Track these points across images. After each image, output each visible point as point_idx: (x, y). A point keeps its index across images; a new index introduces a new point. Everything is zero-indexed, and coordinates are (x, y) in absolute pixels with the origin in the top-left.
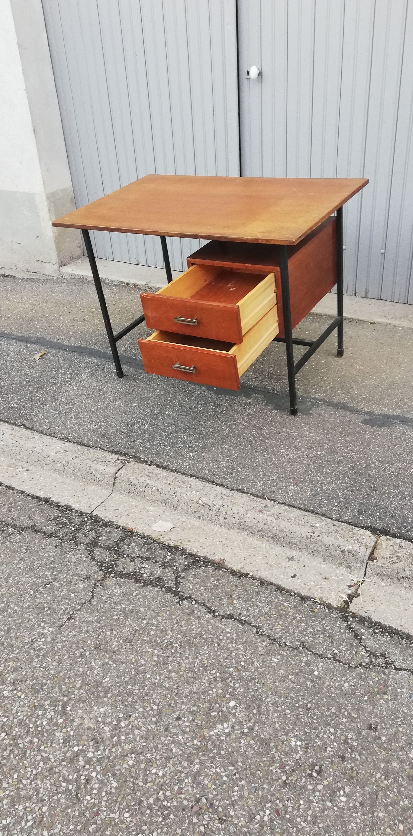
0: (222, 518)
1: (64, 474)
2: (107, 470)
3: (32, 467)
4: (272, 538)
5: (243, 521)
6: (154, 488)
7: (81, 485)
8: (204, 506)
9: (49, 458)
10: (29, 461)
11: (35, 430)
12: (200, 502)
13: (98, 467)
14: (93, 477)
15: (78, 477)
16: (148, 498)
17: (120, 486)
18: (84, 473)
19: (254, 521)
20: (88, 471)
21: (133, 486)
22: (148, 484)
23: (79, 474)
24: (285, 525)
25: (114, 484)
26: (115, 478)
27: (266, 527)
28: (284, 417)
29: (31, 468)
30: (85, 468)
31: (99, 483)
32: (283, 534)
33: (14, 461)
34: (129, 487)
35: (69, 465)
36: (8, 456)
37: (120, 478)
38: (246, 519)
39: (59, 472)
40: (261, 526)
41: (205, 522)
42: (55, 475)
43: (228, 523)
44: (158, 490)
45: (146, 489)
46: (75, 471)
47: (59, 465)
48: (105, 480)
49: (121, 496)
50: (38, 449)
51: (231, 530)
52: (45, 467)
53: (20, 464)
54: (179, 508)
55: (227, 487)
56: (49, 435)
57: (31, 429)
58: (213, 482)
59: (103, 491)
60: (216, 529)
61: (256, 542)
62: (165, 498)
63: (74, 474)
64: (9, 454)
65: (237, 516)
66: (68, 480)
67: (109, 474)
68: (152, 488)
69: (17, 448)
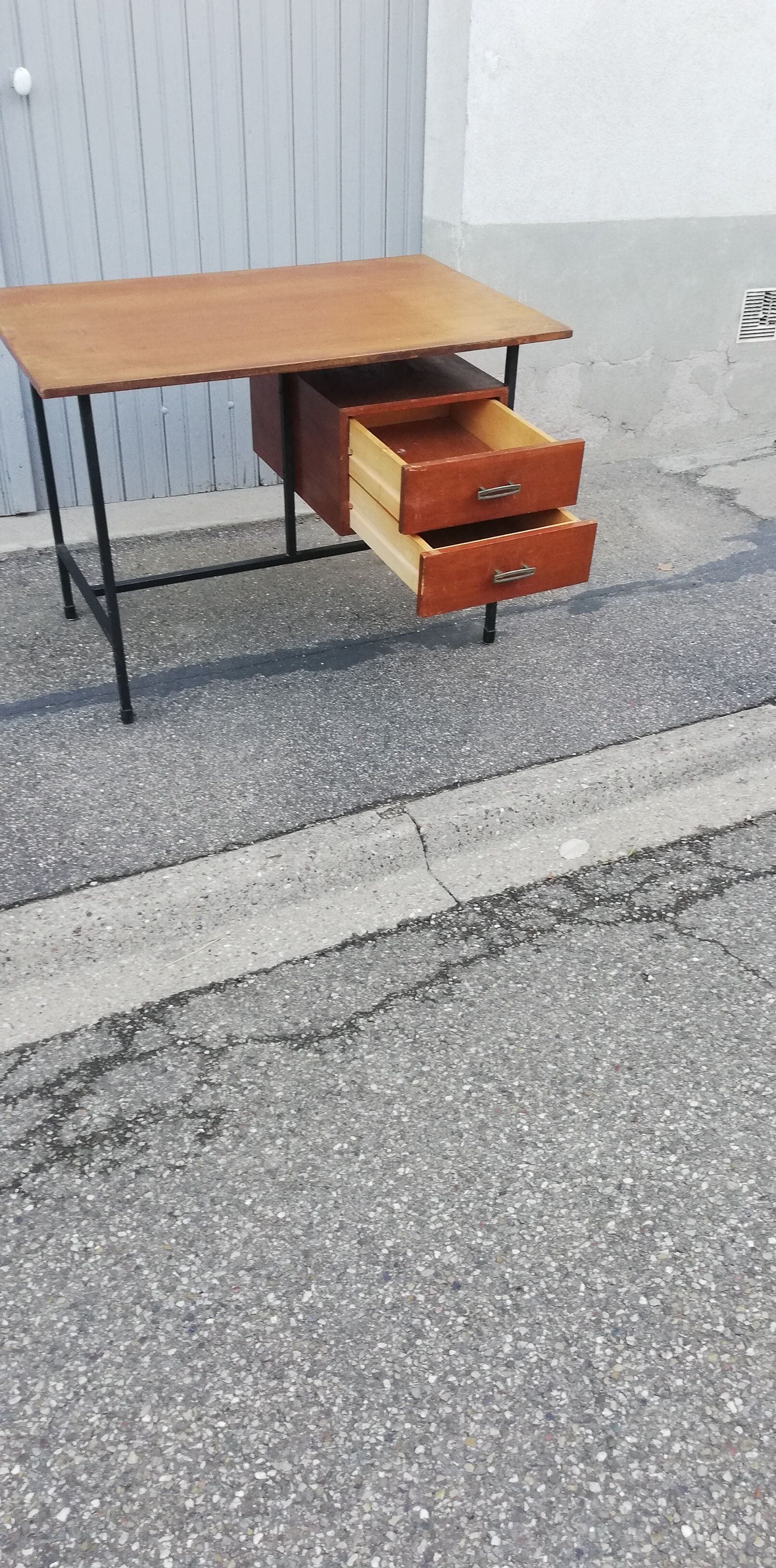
0: (627, 790)
1: (307, 895)
2: (399, 834)
3: (220, 928)
4: (704, 772)
5: (657, 774)
6: (502, 810)
7: (359, 892)
8: (593, 788)
9: (256, 887)
10: (203, 922)
11: (138, 872)
12: (585, 786)
13: (377, 839)
14: (377, 863)
15: (343, 882)
16: (498, 833)
17: (437, 846)
18: (354, 867)
19: (672, 765)
20: (360, 857)
21: (462, 829)
22: (487, 812)
23: (342, 875)
24: (709, 745)
25: (425, 849)
26: (422, 837)
27: (690, 763)
28: (484, 651)
29: (218, 933)
30: (351, 856)
31: (393, 866)
32: (715, 758)
33: (161, 948)
34: (456, 837)
35: (311, 872)
36: (137, 947)
37: (431, 831)
38: (661, 769)
39: (295, 898)
40: (683, 765)
41: (606, 811)
42: (285, 911)
43: (639, 791)
44: (510, 809)
45: (490, 821)
46: (332, 874)
47: (287, 886)
48: (405, 852)
49: (449, 860)
50: (213, 885)
51: (648, 797)
52: (255, 910)
53: (181, 943)
54: (557, 816)
55: (578, 754)
56: (184, 861)
57: (125, 876)
58: (551, 760)
59: (409, 873)
60: (627, 809)
61: (686, 791)
62: (528, 814)
63: (331, 882)
64: (140, 940)
65: (647, 773)
66: (324, 901)
67: (407, 837)
68: (499, 812)
69: (159, 915)
